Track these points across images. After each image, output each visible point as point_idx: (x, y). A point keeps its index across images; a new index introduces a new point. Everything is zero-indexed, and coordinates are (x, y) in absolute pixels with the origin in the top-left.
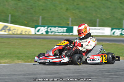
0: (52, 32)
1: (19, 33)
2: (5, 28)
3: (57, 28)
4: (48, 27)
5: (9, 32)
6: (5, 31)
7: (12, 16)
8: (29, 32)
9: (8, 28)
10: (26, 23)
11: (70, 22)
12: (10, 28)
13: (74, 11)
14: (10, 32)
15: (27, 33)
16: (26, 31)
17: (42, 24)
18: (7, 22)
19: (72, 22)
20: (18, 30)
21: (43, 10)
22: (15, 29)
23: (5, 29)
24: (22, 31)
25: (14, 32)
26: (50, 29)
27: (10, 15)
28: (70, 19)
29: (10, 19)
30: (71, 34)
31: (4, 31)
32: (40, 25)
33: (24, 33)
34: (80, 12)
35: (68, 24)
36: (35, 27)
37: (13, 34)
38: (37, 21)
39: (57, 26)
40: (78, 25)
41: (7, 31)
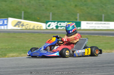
0: (61, 27)
2: (18, 24)
3: (66, 23)
4: (58, 22)
5: (22, 27)
6: (19, 27)
7: (25, 12)
8: (41, 27)
9: (21, 24)
10: (38, 19)
11: (78, 18)
12: (23, 23)
13: (82, 8)
14: (24, 28)
15: (39, 28)
16: (38, 26)
17: (52, 20)
18: (20, 18)
19: (80, 17)
20: (30, 25)
21: (53, 7)
22: (27, 25)
23: (18, 25)
24: (34, 26)
25: (26, 27)
26: (60, 24)
27: (23, 12)
28: (78, 14)
29: (23, 15)
30: (79, 28)
31: (17, 26)
32: (51, 20)
33: (36, 28)
34: (88, 8)
35: (77, 19)
36: (46, 23)
37: (26, 29)
38: (48, 17)
39: (66, 22)
40: (85, 20)
41: (21, 26)
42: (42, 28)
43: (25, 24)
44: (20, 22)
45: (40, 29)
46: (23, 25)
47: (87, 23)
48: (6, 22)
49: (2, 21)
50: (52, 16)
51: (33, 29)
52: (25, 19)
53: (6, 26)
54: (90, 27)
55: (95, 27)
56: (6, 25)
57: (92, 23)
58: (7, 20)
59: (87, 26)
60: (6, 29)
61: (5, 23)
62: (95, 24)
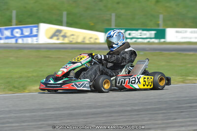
0: (131, 38)
1: (80, 40)
2: (57, 34)
3: (140, 31)
4: (127, 30)
5: (63, 40)
6: (58, 39)
7: (68, 14)
8: (96, 39)
9: (62, 34)
10: (92, 24)
11: (161, 22)
12: (65, 33)
13: (168, 4)
14: (66, 41)
15: (92, 41)
16: (91, 38)
17: (116, 26)
18: (60, 23)
19: (164, 20)
20: (78, 36)
21: (118, 3)
22: (73, 35)
23: (57, 36)
24: (84, 38)
25: (71, 40)
26: (130, 34)
27: (65, 13)
28: (161, 16)
29: (65, 19)
30: (162, 40)
31: (55, 38)
32: (113, 27)
33: (87, 42)
34: (178, 5)
35: (158, 25)
36: (105, 31)
37: (71, 43)
38: (109, 21)
39: (140, 29)
40: (174, 26)
41: (61, 38)
42: (97, 41)
43: (68, 35)
44: (59, 31)
45: (95, 43)
46: (64, 36)
47: (177, 32)
48: (36, 31)
49: (29, 29)
50: (116, 20)
51: (83, 43)
52: (69, 25)
53: (35, 38)
54: (182, 38)
55: (191, 38)
56: (36, 36)
57: (186, 32)
58: (38, 27)
59: (177, 37)
60: (35, 43)
61: (35, 33)
62: (191, 32)
